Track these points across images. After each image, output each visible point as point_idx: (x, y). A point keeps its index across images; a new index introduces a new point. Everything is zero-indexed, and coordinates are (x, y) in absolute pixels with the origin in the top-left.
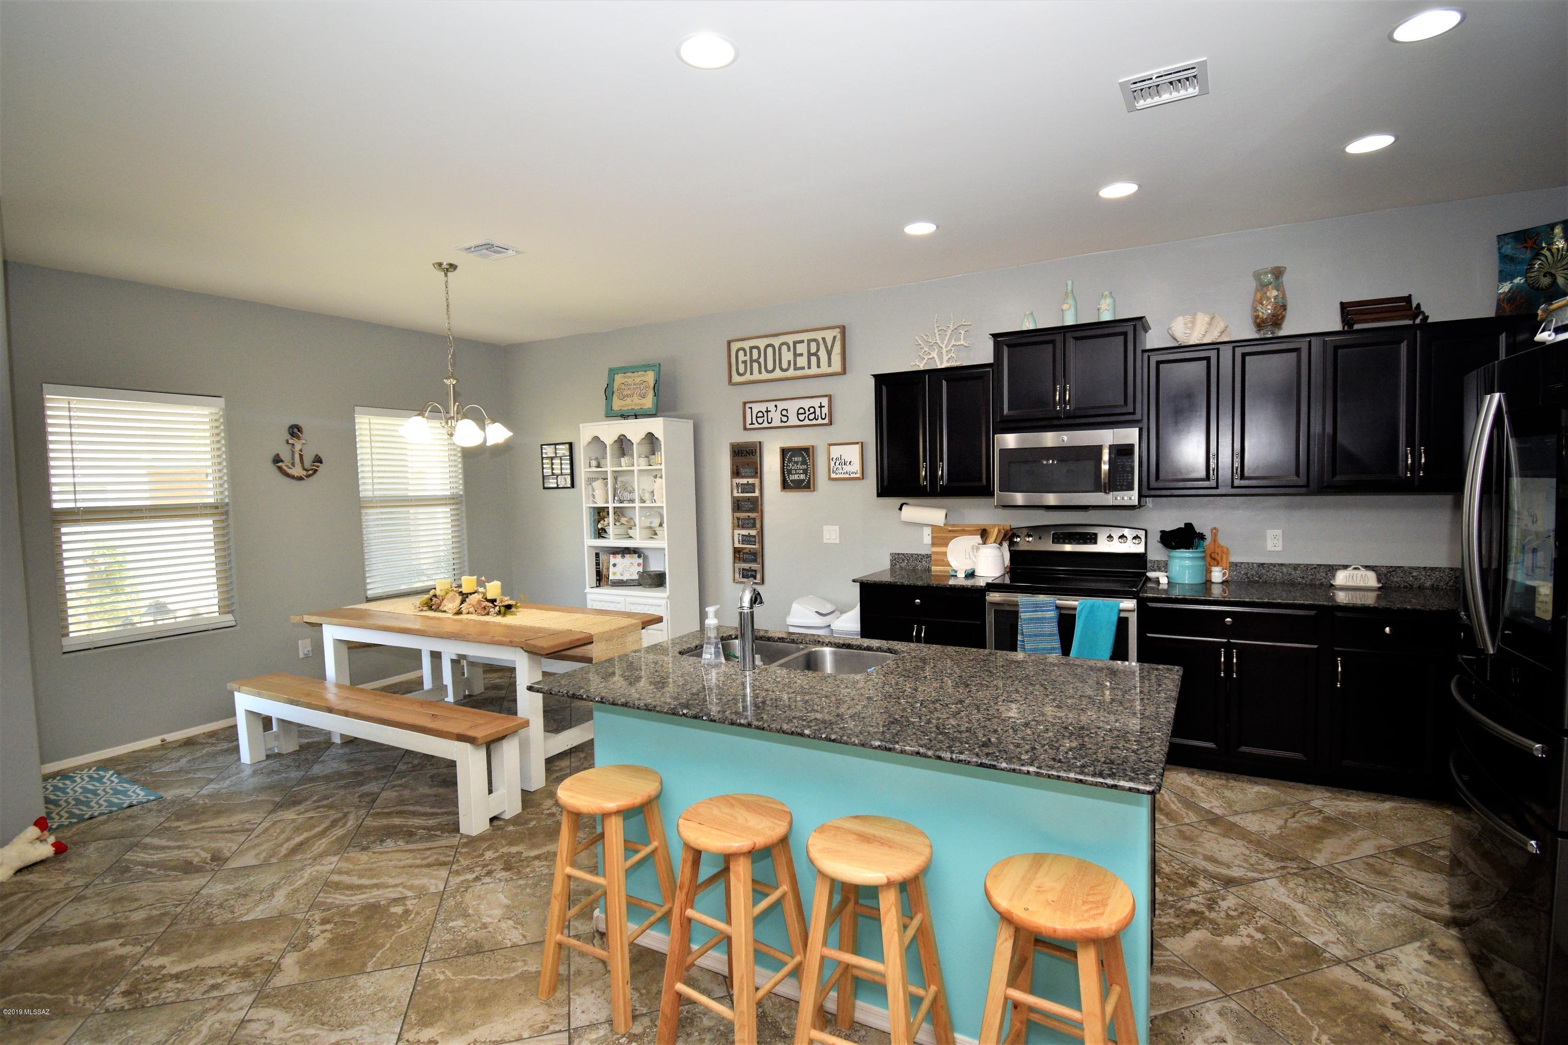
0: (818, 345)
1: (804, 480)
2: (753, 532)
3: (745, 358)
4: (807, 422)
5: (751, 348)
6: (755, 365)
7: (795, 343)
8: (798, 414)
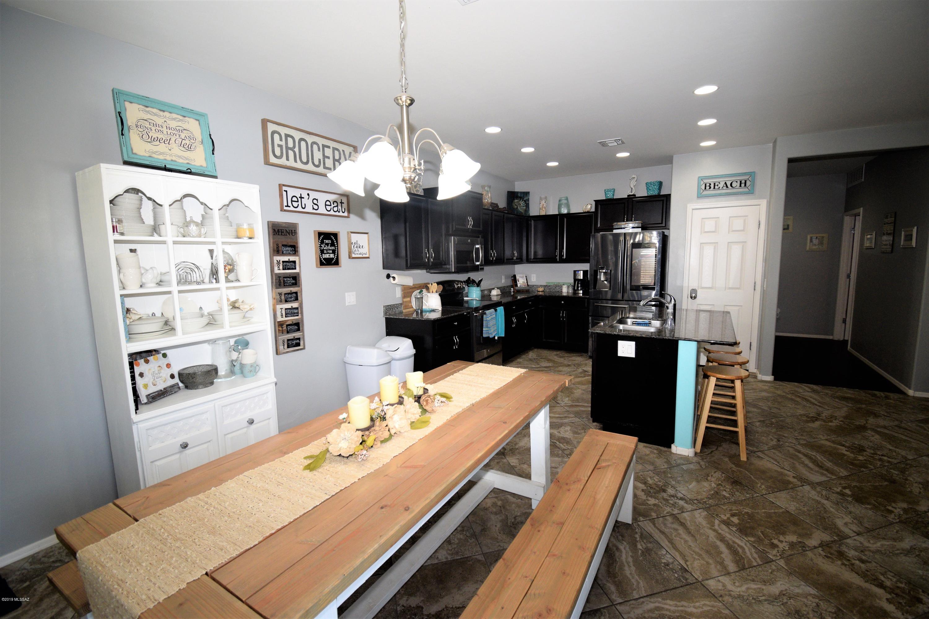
0: (340, 154)
1: (333, 259)
2: (295, 305)
3: (280, 143)
4: (332, 213)
5: (287, 136)
6: (291, 153)
7: (323, 146)
8: (326, 205)
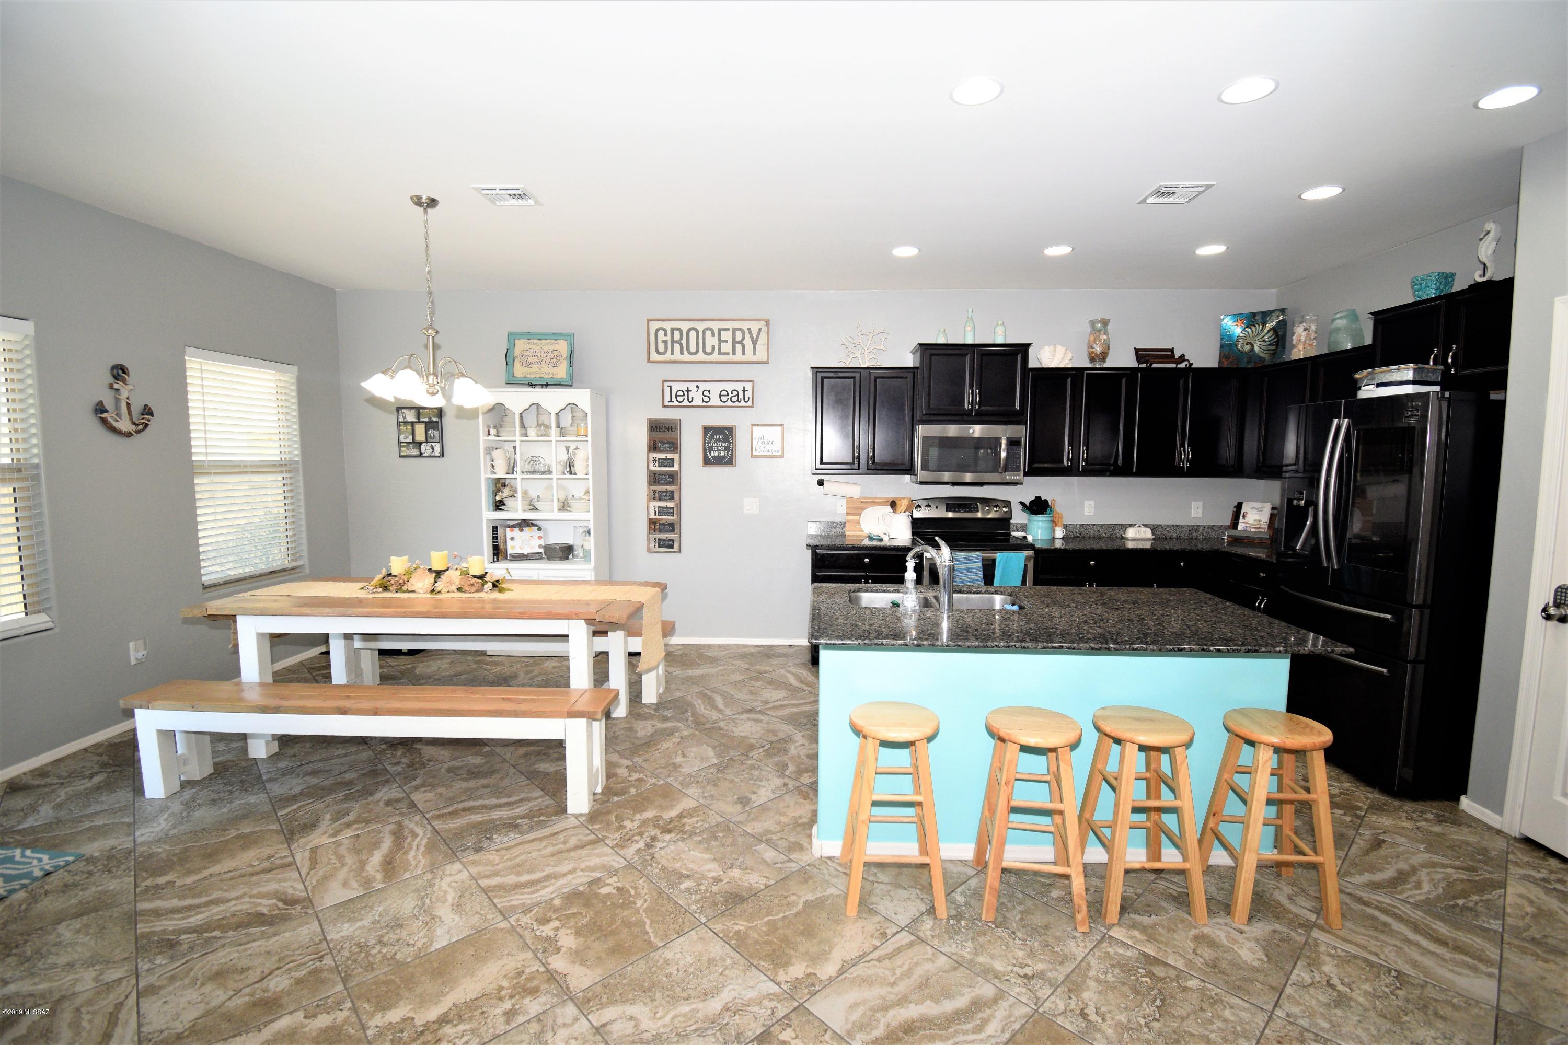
0: (743, 334)
1: (725, 457)
2: (671, 504)
3: (665, 339)
4: (729, 403)
5: (673, 330)
6: (677, 347)
7: (720, 330)
8: (720, 395)
